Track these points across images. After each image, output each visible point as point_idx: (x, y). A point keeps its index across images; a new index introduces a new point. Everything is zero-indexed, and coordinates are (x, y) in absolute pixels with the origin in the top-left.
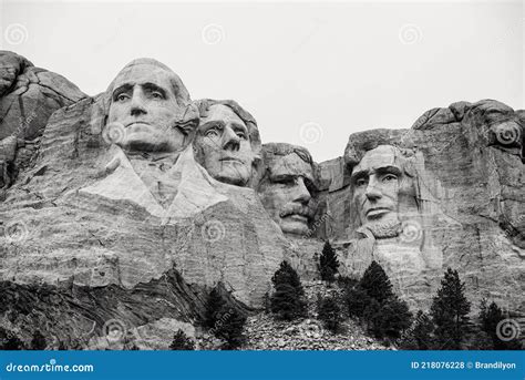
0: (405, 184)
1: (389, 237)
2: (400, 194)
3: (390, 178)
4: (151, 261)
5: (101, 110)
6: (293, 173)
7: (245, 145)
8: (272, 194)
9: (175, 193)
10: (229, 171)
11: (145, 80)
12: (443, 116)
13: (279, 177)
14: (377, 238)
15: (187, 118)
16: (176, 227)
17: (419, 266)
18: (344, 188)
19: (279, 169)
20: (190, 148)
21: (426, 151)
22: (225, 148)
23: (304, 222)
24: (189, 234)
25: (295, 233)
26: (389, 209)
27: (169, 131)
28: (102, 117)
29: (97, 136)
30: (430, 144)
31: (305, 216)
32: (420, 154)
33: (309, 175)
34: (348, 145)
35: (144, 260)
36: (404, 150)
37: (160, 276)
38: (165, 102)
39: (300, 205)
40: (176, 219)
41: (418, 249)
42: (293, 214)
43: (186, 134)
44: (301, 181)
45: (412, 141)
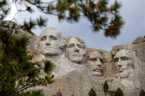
0: (130, 61)
1: (124, 78)
2: (128, 65)
3: (125, 60)
4: (52, 89)
5: (37, 43)
6: (96, 57)
7: (81, 50)
8: (90, 64)
9: (59, 69)
10: (76, 59)
11: (50, 34)
12: (142, 39)
13: (92, 58)
14: (121, 78)
15: (63, 45)
16: (60, 79)
17: (133, 87)
18: (112, 61)
19: (92, 56)
20: (64, 54)
21: (136, 51)
22: (75, 52)
23: (100, 72)
24: (64, 81)
25: (97, 75)
26: (125, 69)
27: (58, 50)
28: (38, 45)
29: (36, 51)
30: (138, 49)
31: (100, 70)
32: (134, 52)
33: (101, 57)
34: (112, 49)
35: (50, 89)
36: (129, 51)
37: (55, 94)
38: (56, 41)
39: (98, 67)
40: (60, 77)
41: (133, 82)
42: (96, 70)
43: (63, 50)
44: (98, 59)
45: (132, 48)
